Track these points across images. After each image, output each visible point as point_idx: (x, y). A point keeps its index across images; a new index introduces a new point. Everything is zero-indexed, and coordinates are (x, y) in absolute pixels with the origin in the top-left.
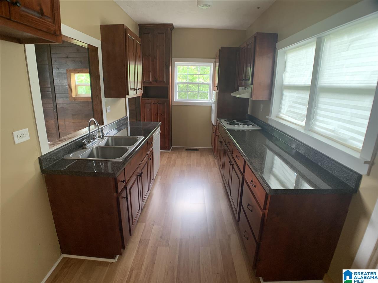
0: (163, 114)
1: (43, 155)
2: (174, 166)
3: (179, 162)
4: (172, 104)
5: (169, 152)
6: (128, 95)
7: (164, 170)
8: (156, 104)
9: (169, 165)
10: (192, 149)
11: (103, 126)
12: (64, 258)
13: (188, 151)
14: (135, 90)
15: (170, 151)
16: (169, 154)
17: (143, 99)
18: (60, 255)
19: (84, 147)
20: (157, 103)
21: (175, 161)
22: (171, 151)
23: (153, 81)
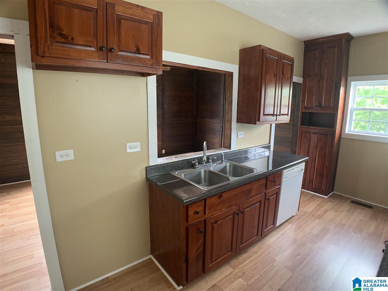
0: (324, 148)
1: (150, 165)
2: (319, 219)
3: (331, 214)
4: (342, 137)
5: (324, 198)
6: (259, 121)
7: (302, 219)
8: (317, 134)
9: (313, 215)
10: (362, 203)
11: (230, 151)
12: (151, 258)
13: (355, 205)
14: (274, 116)
15: (326, 197)
16: (323, 200)
17: (301, 126)
18: (149, 255)
19: (195, 167)
20: (319, 132)
21: (326, 212)
22: (328, 198)
23: (316, 106)
